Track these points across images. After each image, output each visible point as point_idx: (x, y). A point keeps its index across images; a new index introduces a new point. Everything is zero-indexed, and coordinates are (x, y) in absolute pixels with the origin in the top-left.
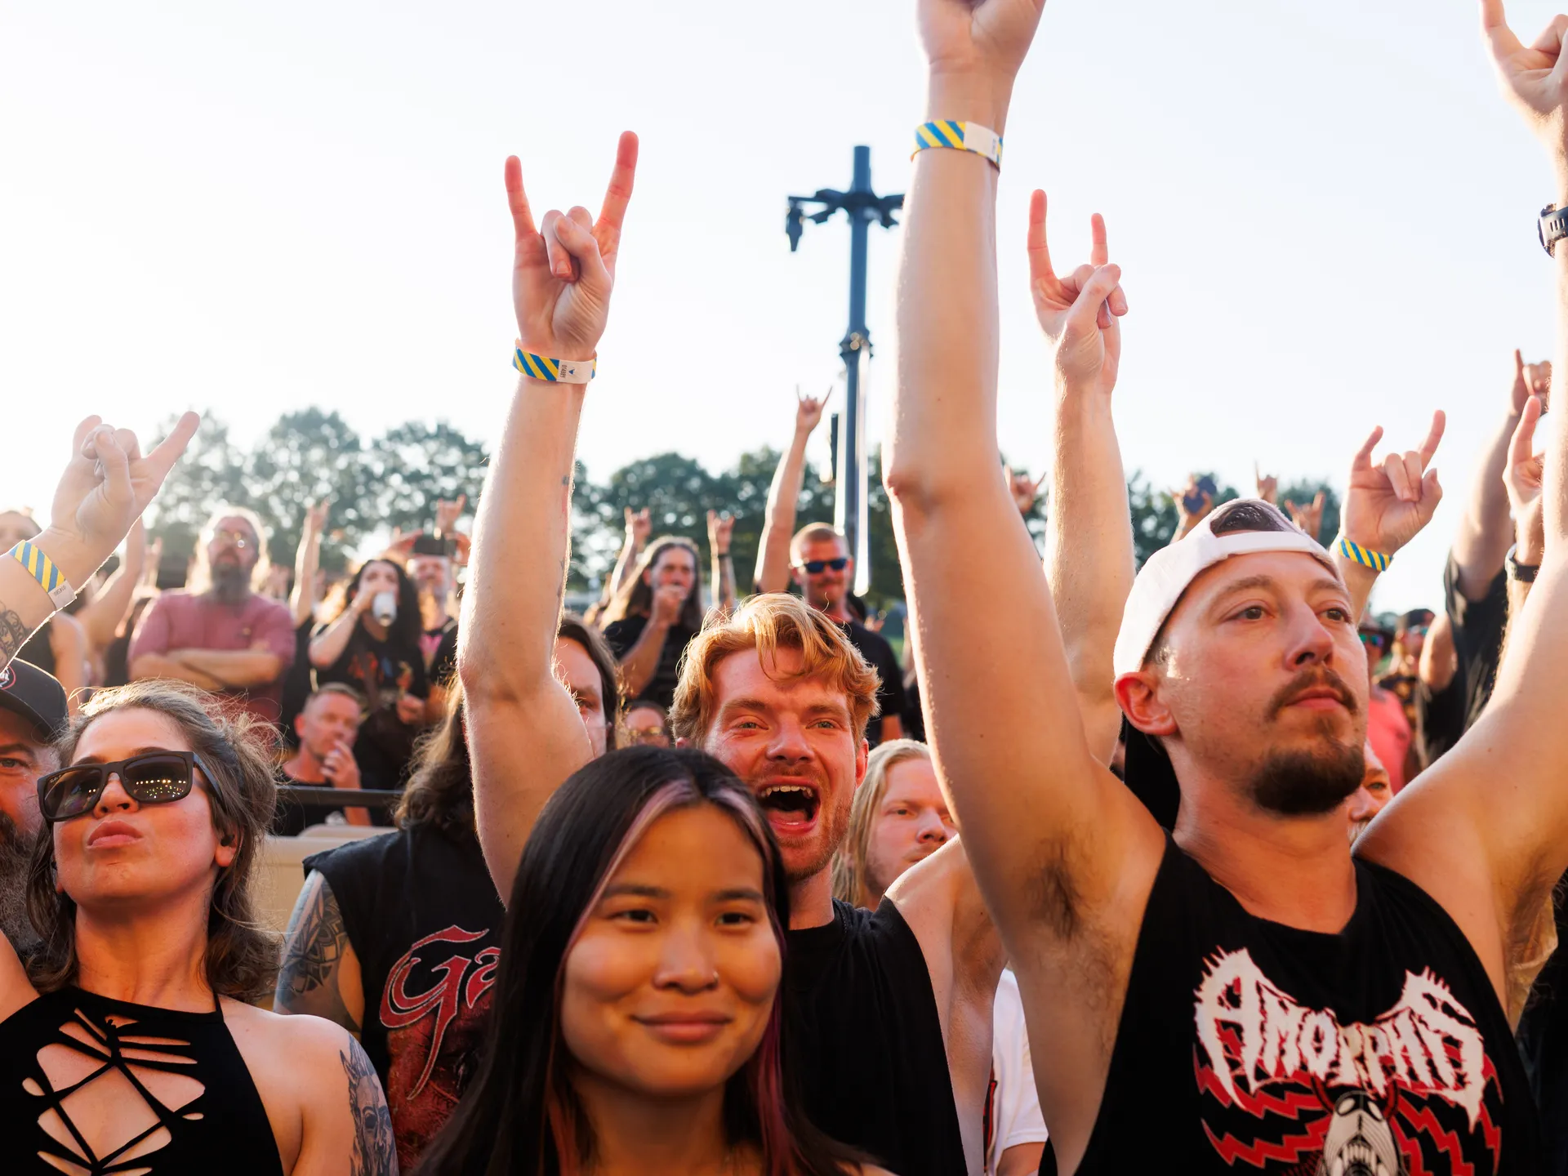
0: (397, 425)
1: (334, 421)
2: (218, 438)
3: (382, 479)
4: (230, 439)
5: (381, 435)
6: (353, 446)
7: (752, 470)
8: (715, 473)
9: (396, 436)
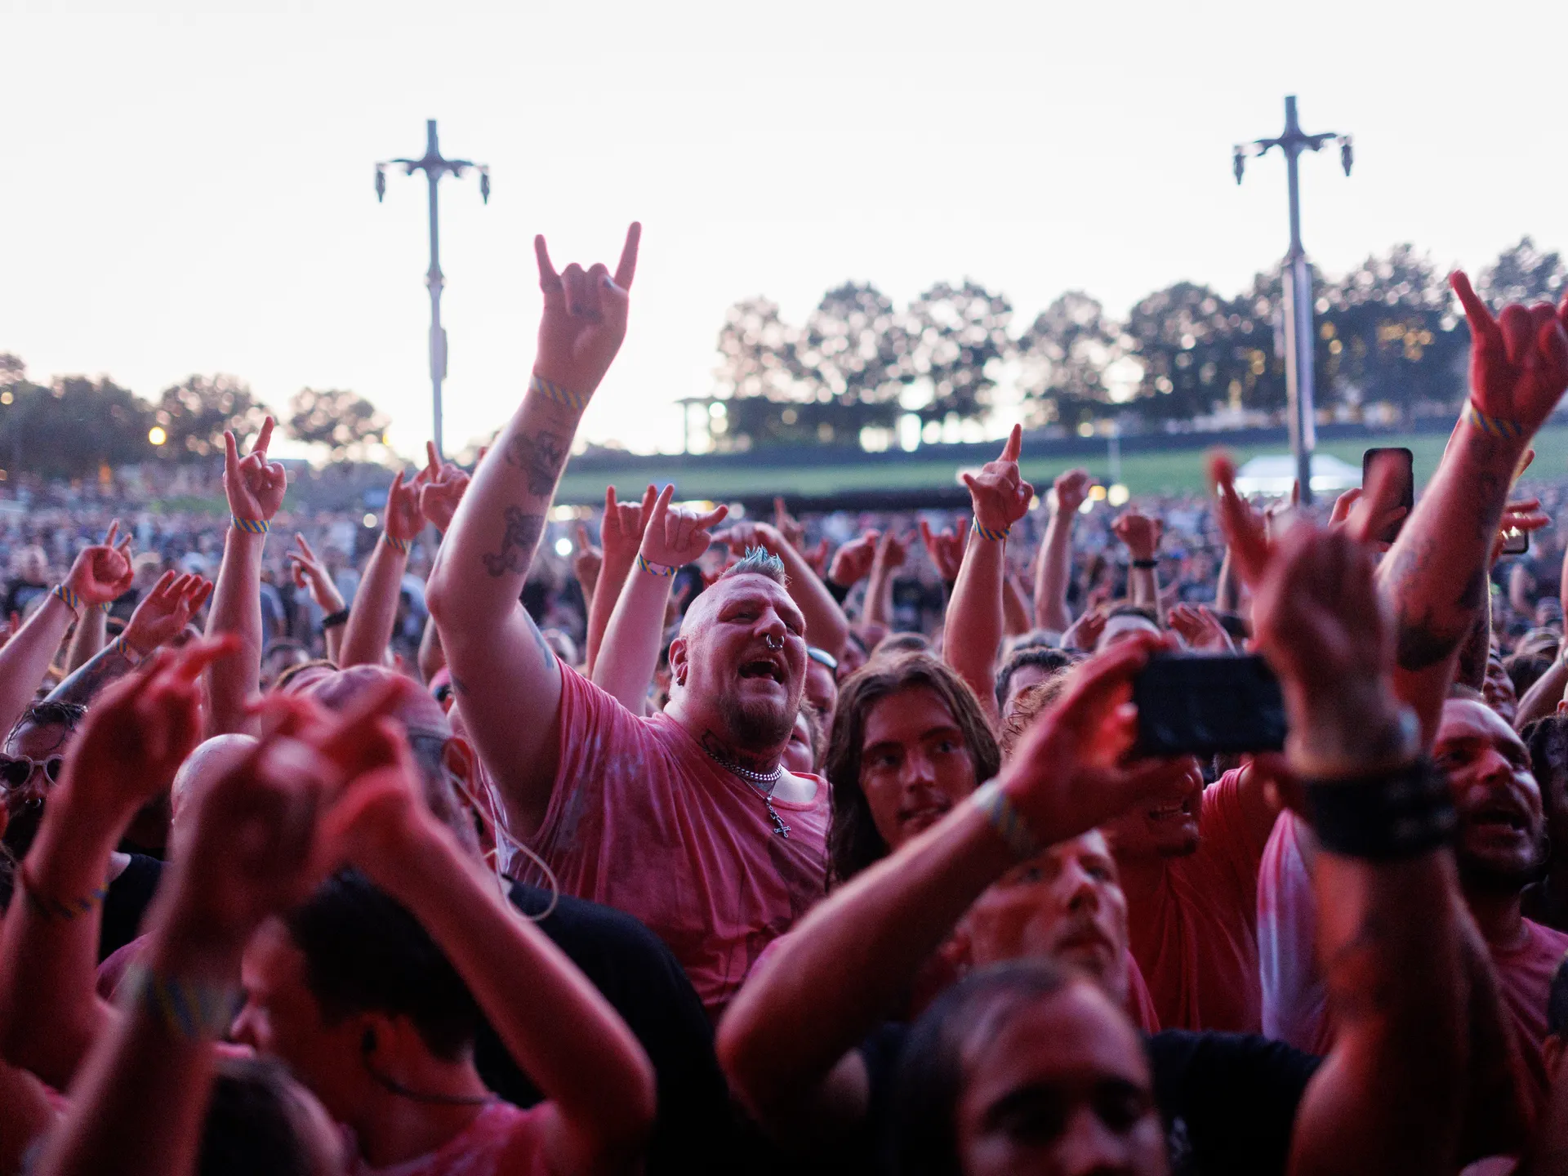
0: (927, 287)
1: (869, 290)
2: (771, 317)
3: (918, 338)
4: (782, 316)
5: (915, 297)
6: (887, 310)
7: (1266, 285)
8: (1229, 296)
9: (927, 297)
